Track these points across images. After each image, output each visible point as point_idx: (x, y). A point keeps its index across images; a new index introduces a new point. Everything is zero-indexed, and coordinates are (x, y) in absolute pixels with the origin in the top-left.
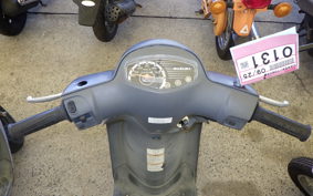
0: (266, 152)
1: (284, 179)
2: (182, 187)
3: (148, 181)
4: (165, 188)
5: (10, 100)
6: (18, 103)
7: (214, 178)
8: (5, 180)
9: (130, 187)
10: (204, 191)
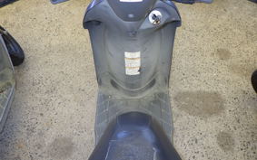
0: (232, 68)
1: (246, 90)
2: (156, 91)
3: (127, 85)
4: (141, 91)
5: (12, 25)
6: (18, 27)
7: (185, 88)
8: (9, 84)
9: (112, 91)
10: (175, 98)
